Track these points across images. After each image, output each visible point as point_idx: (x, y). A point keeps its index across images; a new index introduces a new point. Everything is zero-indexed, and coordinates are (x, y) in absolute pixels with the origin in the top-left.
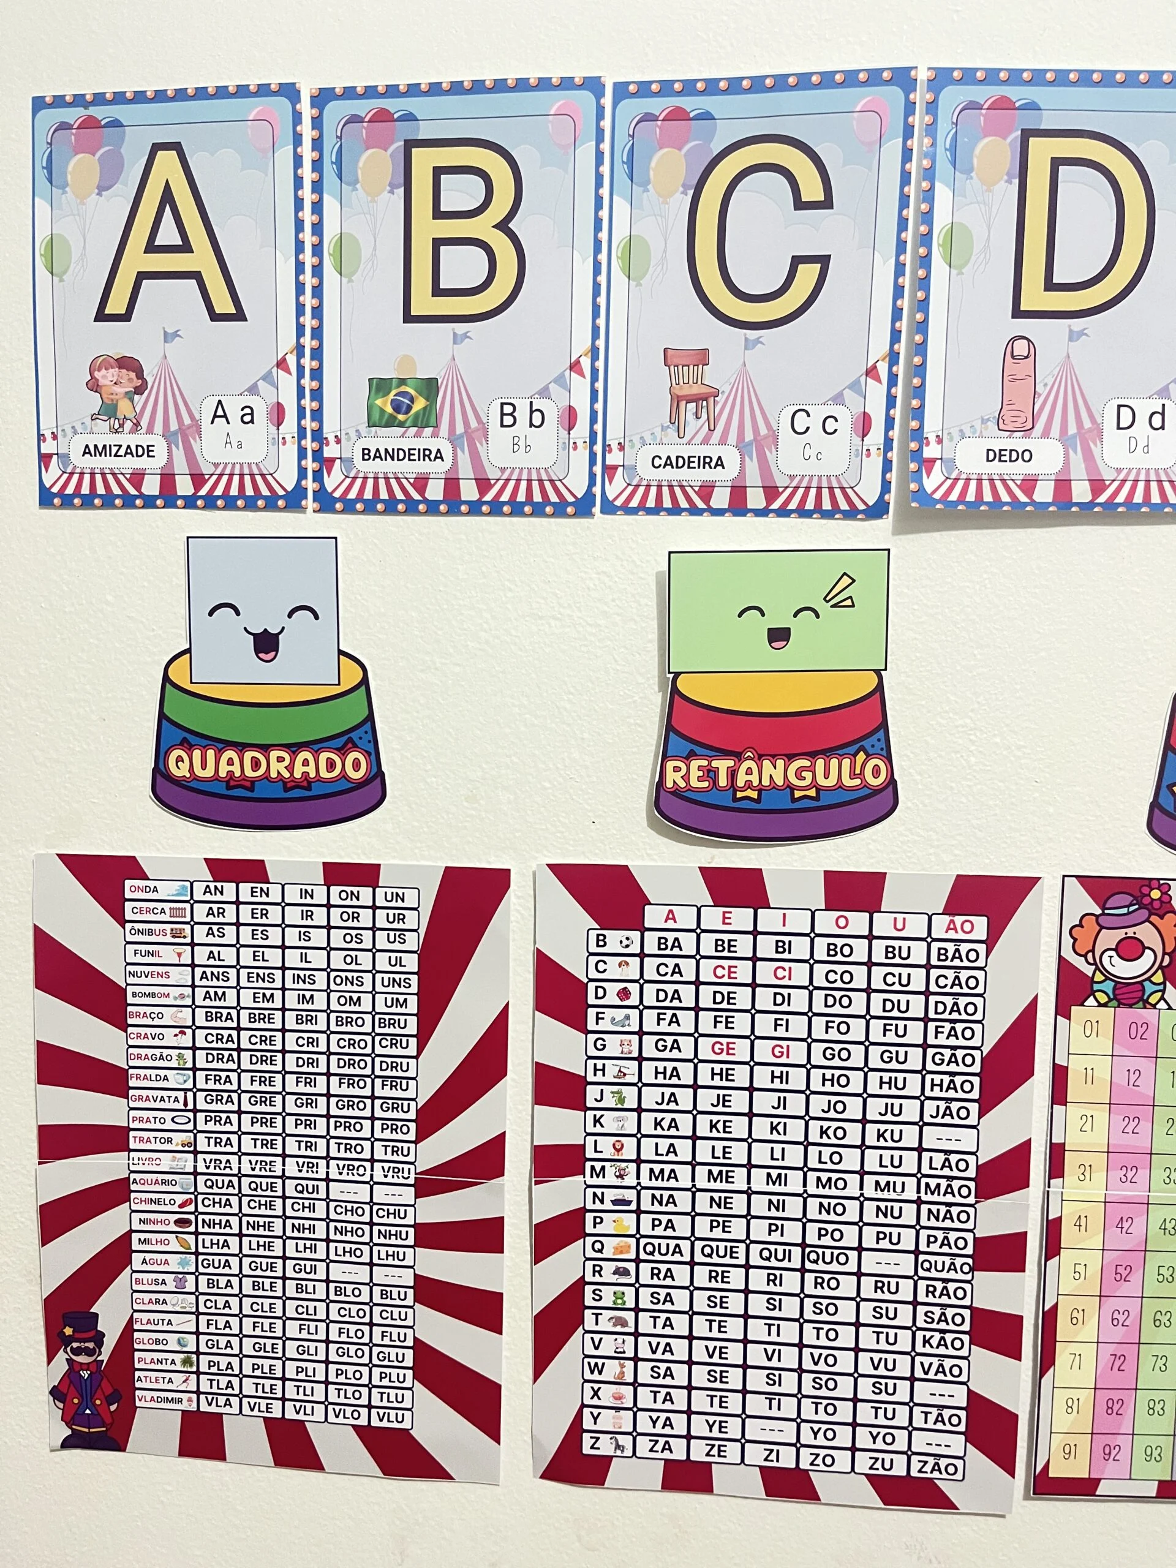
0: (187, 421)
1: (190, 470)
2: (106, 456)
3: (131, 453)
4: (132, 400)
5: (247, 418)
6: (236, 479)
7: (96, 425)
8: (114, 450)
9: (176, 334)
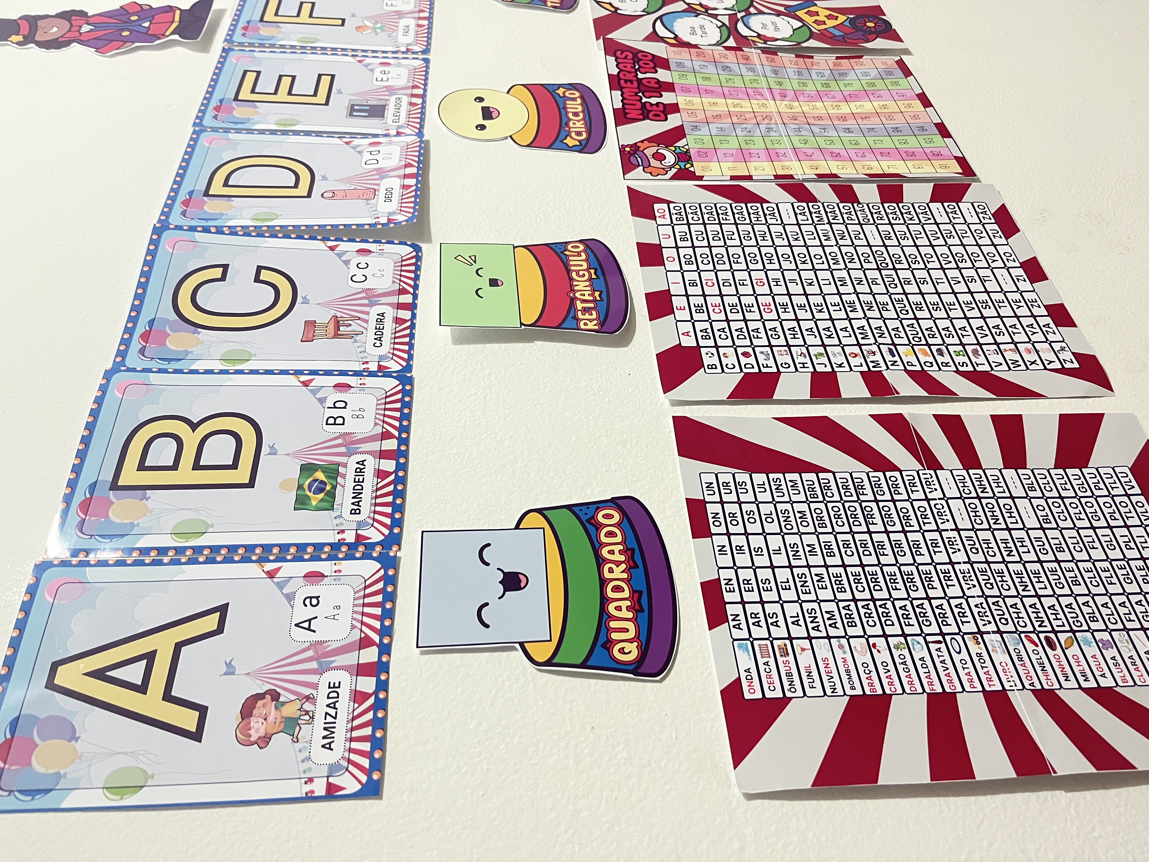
0: (310, 653)
1: (356, 650)
2: (334, 727)
3: (334, 703)
4: (284, 703)
5: (314, 601)
6: (367, 610)
7: (304, 738)
8: (329, 719)
9: (229, 665)
